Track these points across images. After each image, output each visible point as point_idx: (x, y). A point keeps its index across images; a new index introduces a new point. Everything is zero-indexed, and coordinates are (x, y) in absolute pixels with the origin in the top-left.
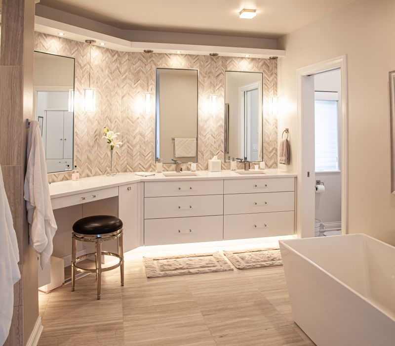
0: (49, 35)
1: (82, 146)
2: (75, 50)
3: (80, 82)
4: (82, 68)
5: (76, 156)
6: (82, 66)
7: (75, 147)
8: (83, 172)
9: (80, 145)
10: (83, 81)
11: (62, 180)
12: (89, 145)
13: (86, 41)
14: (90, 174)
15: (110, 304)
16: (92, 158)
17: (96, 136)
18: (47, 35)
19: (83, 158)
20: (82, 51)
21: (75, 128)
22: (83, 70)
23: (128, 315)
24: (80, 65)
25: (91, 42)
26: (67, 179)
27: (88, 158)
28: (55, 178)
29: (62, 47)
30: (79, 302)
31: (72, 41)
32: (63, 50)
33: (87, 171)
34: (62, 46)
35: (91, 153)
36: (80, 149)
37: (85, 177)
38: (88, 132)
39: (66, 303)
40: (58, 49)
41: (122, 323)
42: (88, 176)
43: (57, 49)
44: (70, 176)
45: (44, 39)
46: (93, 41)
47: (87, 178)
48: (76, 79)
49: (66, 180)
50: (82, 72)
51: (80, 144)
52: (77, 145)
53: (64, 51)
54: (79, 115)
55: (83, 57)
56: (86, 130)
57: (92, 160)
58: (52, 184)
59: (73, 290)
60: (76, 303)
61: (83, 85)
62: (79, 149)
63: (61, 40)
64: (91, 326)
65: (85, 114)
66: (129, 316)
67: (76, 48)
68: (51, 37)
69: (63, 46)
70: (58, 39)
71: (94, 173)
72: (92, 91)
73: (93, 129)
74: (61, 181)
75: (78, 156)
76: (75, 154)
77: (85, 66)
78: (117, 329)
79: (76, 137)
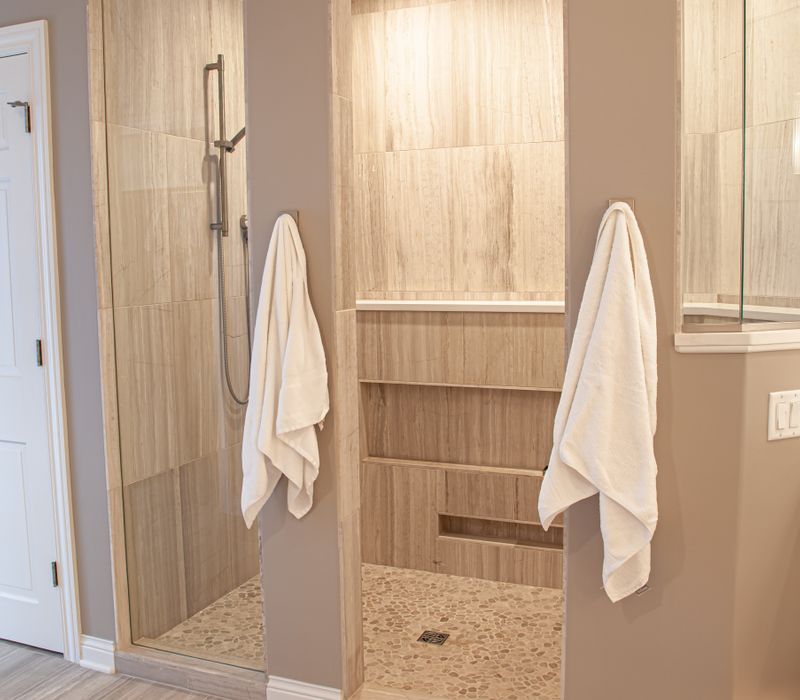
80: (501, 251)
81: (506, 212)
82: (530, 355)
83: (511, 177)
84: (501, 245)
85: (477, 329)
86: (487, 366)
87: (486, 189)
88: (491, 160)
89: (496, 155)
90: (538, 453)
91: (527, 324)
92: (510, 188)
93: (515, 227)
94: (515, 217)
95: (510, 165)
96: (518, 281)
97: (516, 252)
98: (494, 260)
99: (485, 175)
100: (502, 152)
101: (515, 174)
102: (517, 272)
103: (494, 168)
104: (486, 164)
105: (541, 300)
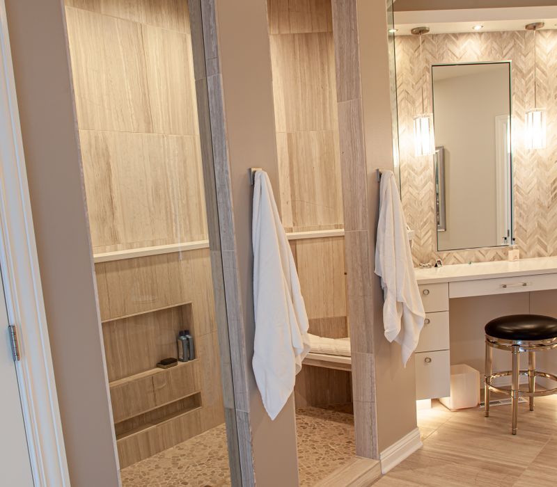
0: (462, 34)
1: (527, 207)
2: (509, 47)
3: (522, 102)
4: (524, 76)
5: (517, 223)
6: (524, 72)
7: (515, 209)
8: (530, 248)
9: (524, 206)
10: (526, 99)
11: (493, 260)
12: (541, 206)
13: (527, 27)
14: (543, 251)
15: (525, 444)
16: (547, 227)
17: (555, 189)
18: (457, 36)
19: (530, 227)
20: (523, 47)
21: (514, 179)
22: (527, 79)
23: (540, 463)
24: (521, 72)
25: (534, 27)
26: (502, 259)
27: (540, 226)
28: (481, 257)
29: (486, 48)
30: (485, 431)
31: (504, 32)
32: (487, 53)
33: (538, 247)
34: (485, 45)
35: (545, 218)
36: (524, 211)
37: (534, 257)
38: (539, 183)
39: (469, 428)
40: (479, 53)
41: (524, 470)
42: (540, 255)
43: (476, 53)
44: (506, 254)
45: (454, 42)
46: (539, 24)
47: (537, 259)
48: (513, 98)
49: (499, 260)
50: (523, 82)
51: (524, 203)
52: (519, 205)
53: (490, 53)
54: (522, 157)
55: (525, 56)
56: (535, 180)
57: (547, 230)
58: (473, 264)
59: (487, 416)
60: (480, 430)
61: (527, 105)
62: (522, 212)
63: (483, 36)
64: (480, 460)
65: (533, 154)
66: (541, 465)
67: (511, 44)
68: (465, 36)
69: (487, 46)
70: (478, 36)
71: (550, 249)
72: (539, 113)
73: (549, 177)
74: (491, 261)
75: (521, 223)
76: (515, 220)
77: (529, 71)
78: (510, 474)
79: (517, 193)
80: (108, 214)
81: (108, 183)
82: (150, 286)
83: (109, 156)
84: (108, 208)
85: (115, 274)
86: (124, 301)
87: (93, 165)
88: (93, 142)
89: (96, 138)
90: (149, 357)
91: (145, 265)
92: (108, 164)
93: (116, 195)
94: (115, 186)
95: (107, 147)
96: (121, 236)
97: (118, 213)
98: (104, 220)
99: (91, 155)
100: (100, 136)
101: (111, 154)
102: (120, 229)
103: (96, 148)
104: (90, 146)
105: (137, 248)
